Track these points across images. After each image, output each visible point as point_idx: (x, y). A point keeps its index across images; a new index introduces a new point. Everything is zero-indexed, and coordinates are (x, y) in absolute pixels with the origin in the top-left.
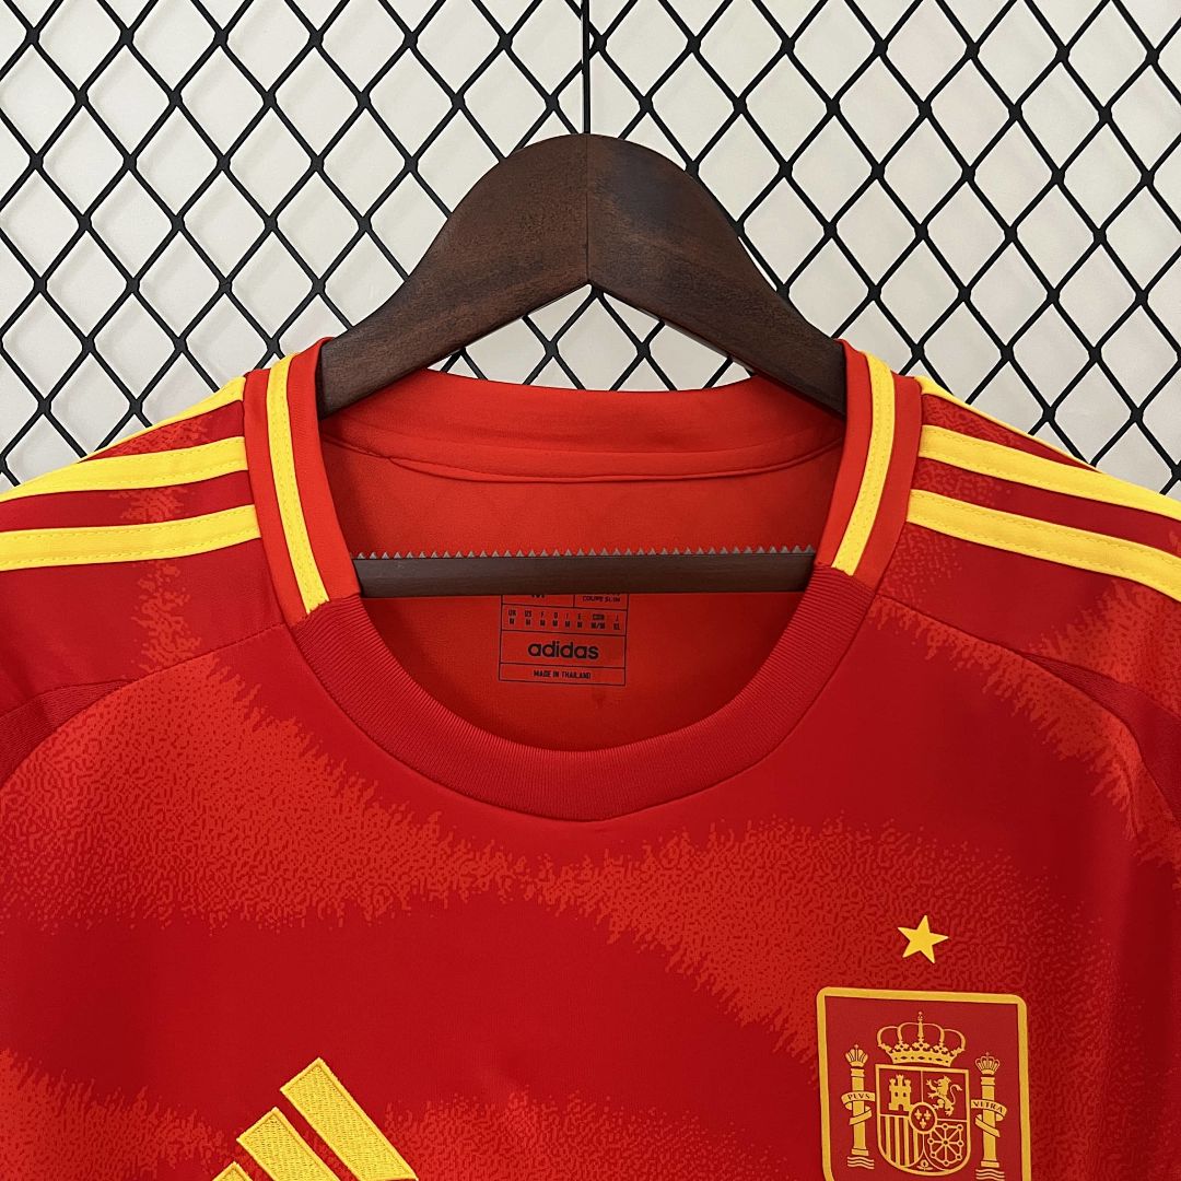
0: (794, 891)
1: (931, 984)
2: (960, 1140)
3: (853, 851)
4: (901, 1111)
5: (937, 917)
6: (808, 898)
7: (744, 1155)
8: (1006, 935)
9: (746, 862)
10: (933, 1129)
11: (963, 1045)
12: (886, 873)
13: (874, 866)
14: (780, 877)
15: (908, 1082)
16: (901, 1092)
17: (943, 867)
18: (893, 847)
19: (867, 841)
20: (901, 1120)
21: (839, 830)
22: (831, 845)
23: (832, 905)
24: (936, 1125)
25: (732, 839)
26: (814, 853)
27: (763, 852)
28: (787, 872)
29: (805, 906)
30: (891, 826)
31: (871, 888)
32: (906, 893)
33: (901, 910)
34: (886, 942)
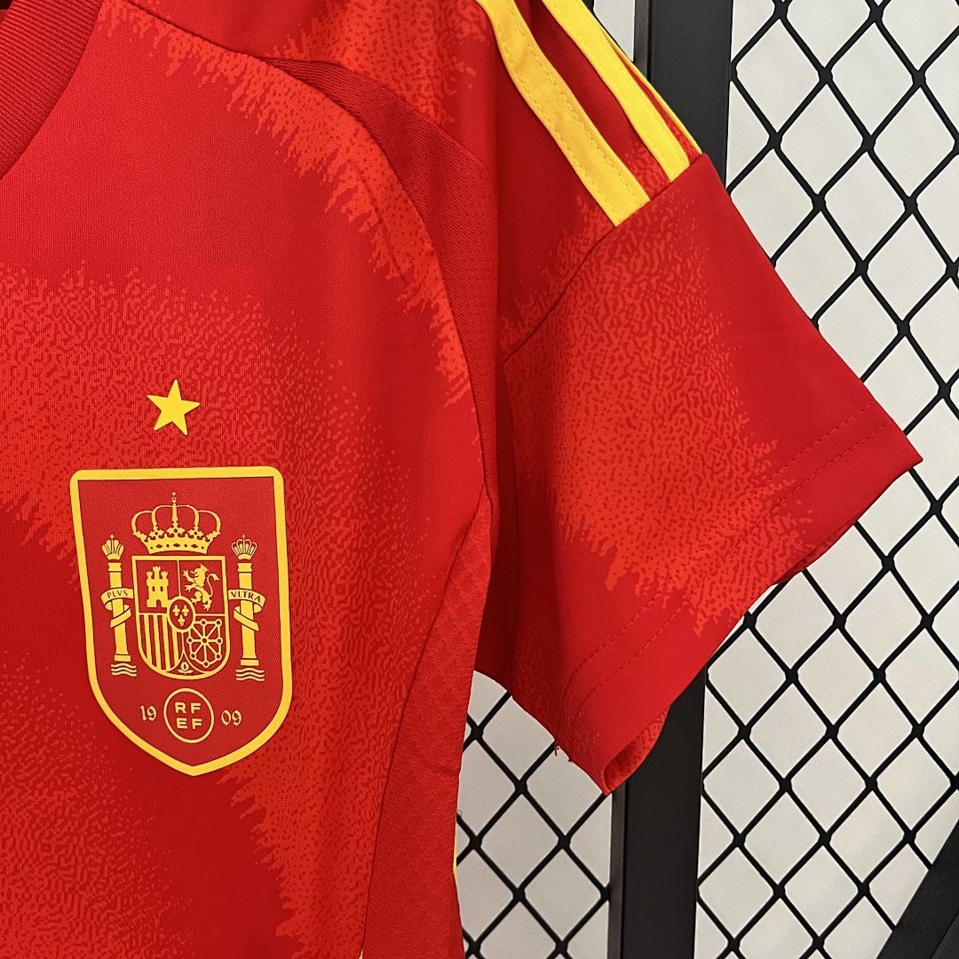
0: (31, 358)
1: (184, 459)
2: (219, 638)
3: (98, 308)
4: (159, 608)
5: (189, 381)
6: (51, 366)
8: (259, 397)
10: (192, 626)
11: (218, 528)
12: (133, 333)
13: (120, 325)
14: (14, 338)
15: (165, 574)
16: (158, 584)
17: (193, 323)
18: (138, 300)
19: (111, 295)
20: (160, 618)
21: (80, 284)
22: (73, 303)
23: (79, 375)
24: (194, 622)
26: (54, 311)
28: (22, 333)
29: (48, 375)
30: (137, 276)
31: (117, 351)
32: (155, 355)
33: (150, 374)
34: (136, 414)
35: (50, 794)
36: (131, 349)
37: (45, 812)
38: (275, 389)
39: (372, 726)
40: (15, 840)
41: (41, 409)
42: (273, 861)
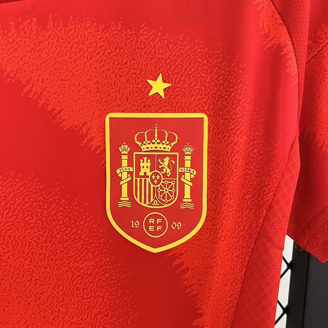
0: (93, 60)
1: (162, 109)
2: (173, 189)
3: (126, 40)
4: (145, 176)
5: (167, 74)
6: (102, 64)
7: (64, 200)
8: (199, 82)
9: (69, 38)
10: (161, 184)
11: (176, 140)
12: (142, 51)
13: (136, 48)
14: (87, 50)
15: (149, 161)
16: (145, 166)
17: (170, 49)
19: (133, 34)
20: (145, 181)
21: (119, 28)
22: (115, 36)
23: (114, 69)
24: (162, 182)
25: (61, 24)
26: (106, 39)
27: (78, 34)
28: (91, 47)
29: (100, 68)
30: (145, 26)
31: (134, 59)
32: (152, 62)
33: (149, 71)
34: (141, 88)
35: (82, 264)
36: (140, 59)
37: (79, 272)
38: (207, 79)
39: (241, 230)
40: (64, 285)
41: (96, 84)
42: (192, 291)
